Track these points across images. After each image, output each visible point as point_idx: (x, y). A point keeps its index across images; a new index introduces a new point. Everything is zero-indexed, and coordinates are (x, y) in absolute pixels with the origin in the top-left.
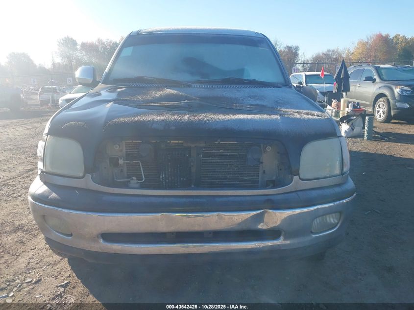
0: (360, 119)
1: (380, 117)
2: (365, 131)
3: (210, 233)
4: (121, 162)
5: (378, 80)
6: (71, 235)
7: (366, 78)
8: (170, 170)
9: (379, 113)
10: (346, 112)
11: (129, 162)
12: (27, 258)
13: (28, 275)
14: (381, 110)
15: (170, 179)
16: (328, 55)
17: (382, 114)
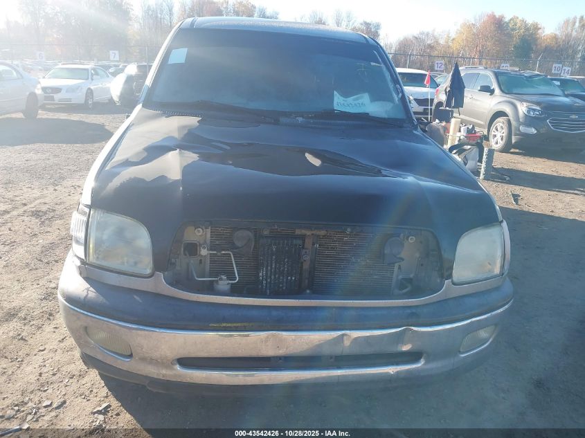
0: (475, 150)
1: (497, 143)
2: (482, 167)
3: (331, 358)
4: (204, 252)
5: (497, 91)
6: (131, 356)
7: (481, 87)
8: (273, 266)
9: (496, 138)
10: (458, 139)
11: (215, 252)
12: (37, 366)
13: (44, 394)
14: (499, 135)
15: (273, 277)
16: (420, 38)
17: (499, 140)
